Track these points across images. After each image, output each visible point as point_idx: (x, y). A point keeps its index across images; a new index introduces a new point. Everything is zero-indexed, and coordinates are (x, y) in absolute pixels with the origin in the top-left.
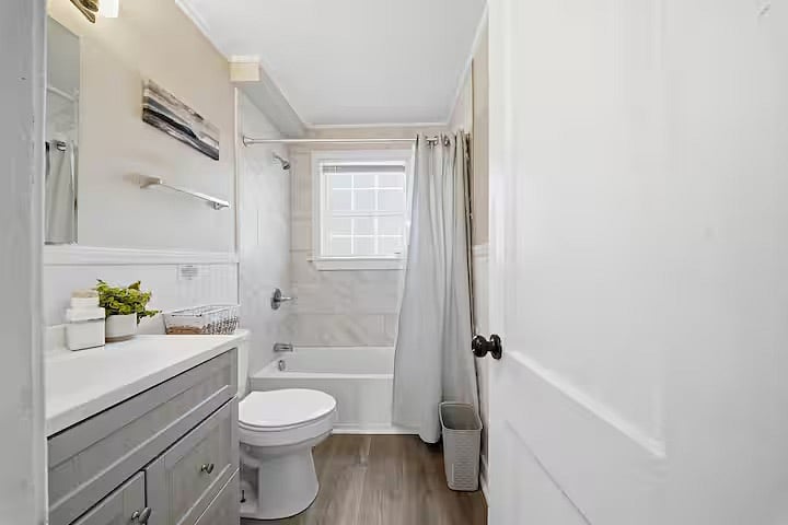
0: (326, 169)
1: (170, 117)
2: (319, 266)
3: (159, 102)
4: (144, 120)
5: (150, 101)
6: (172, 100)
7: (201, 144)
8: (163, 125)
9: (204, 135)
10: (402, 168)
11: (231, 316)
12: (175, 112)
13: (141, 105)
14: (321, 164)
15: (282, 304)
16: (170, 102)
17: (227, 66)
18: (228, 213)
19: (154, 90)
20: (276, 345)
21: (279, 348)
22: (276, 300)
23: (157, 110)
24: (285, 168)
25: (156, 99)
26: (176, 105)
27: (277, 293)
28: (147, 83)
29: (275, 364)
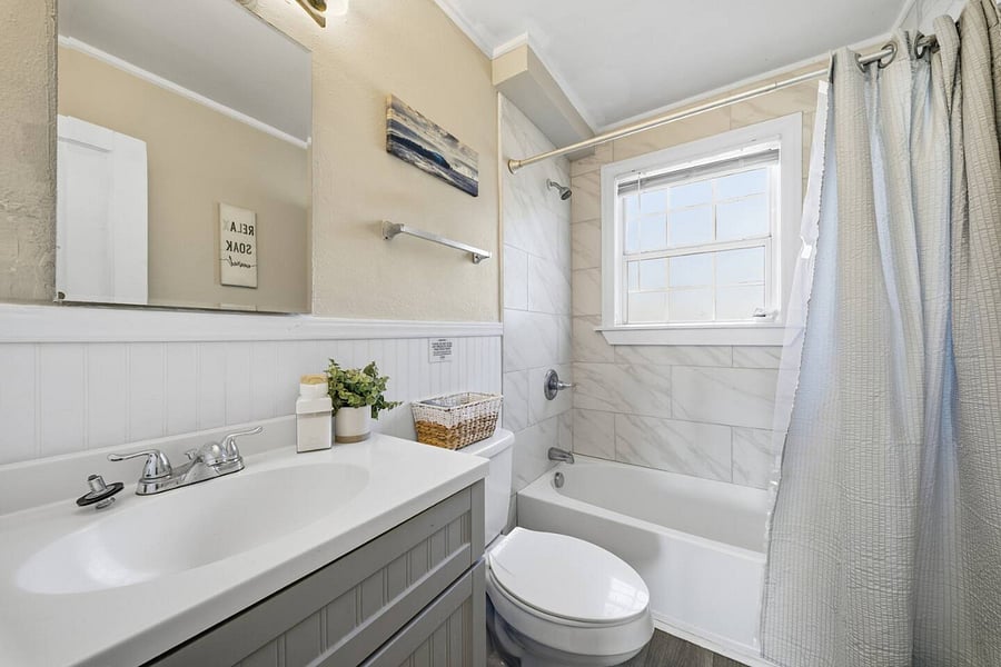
0: (623, 189)
1: (418, 143)
2: (612, 339)
3: (404, 124)
4: (388, 151)
5: (393, 124)
6: (418, 119)
7: (457, 176)
8: (409, 154)
9: (459, 163)
10: (772, 154)
11: (489, 411)
12: (423, 136)
13: (384, 131)
14: (618, 182)
15: (560, 393)
16: (416, 122)
17: (487, 63)
18: (489, 266)
19: (397, 108)
20: (552, 449)
21: (556, 455)
22: (551, 387)
23: (402, 135)
24: (564, 197)
25: (399, 120)
26: (425, 126)
27: (553, 376)
28: (390, 101)
29: (550, 477)
